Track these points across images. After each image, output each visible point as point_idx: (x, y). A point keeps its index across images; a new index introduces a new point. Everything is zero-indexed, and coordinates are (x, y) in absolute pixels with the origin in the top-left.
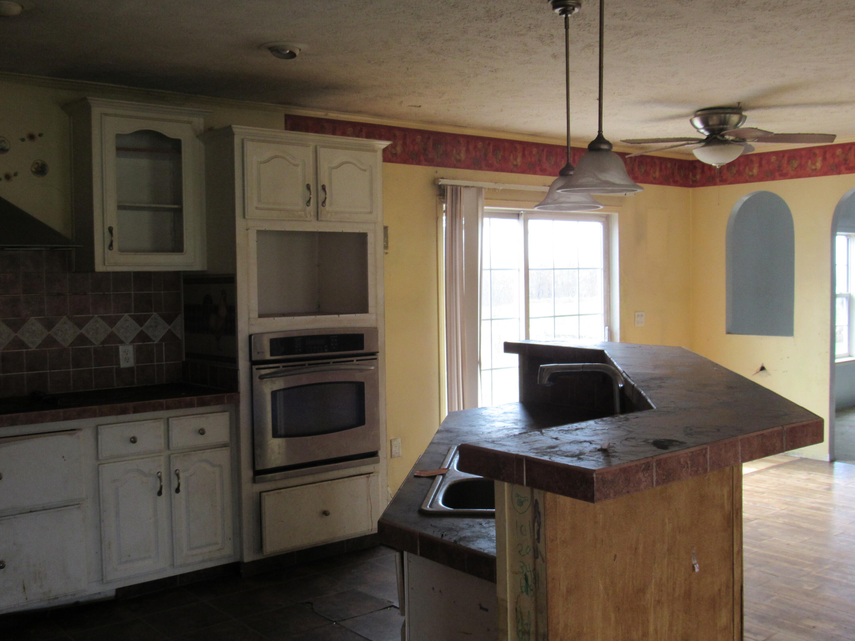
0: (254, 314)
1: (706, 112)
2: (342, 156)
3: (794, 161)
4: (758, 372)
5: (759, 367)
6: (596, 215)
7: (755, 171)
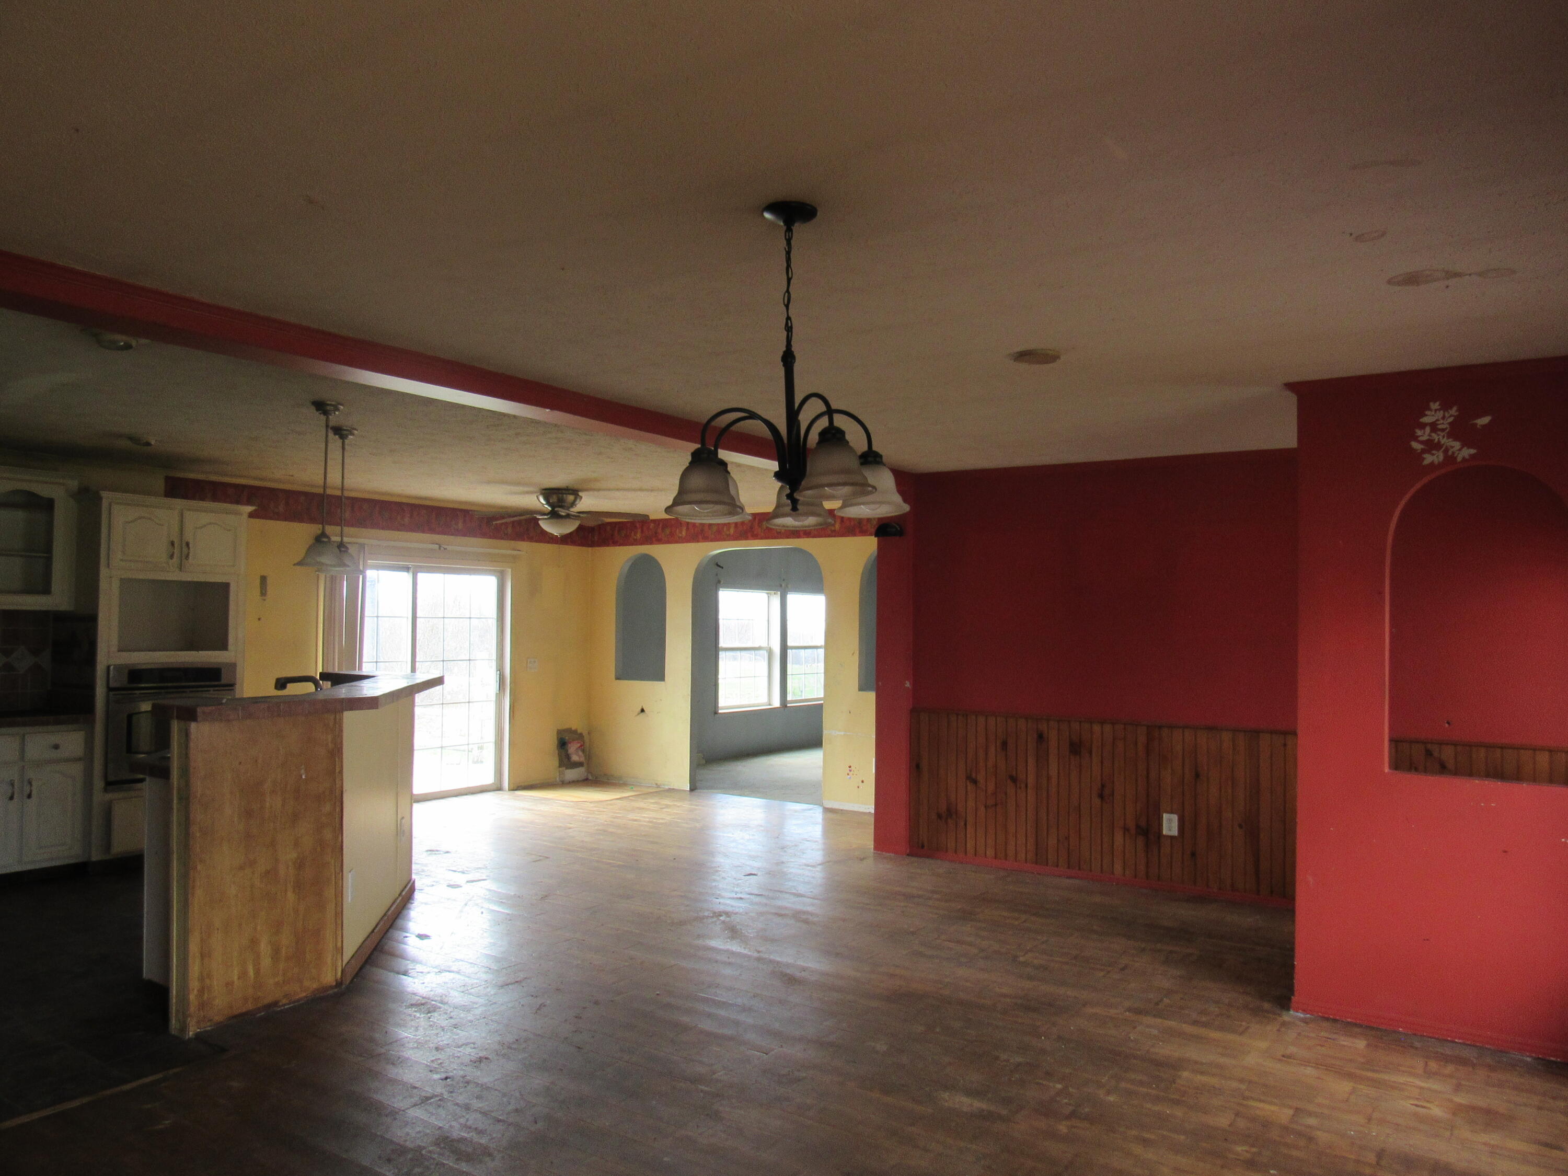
0: (114, 649)
1: (546, 491)
2: (205, 518)
3: (666, 529)
4: (639, 714)
5: (639, 709)
6: (490, 570)
7: (639, 536)
